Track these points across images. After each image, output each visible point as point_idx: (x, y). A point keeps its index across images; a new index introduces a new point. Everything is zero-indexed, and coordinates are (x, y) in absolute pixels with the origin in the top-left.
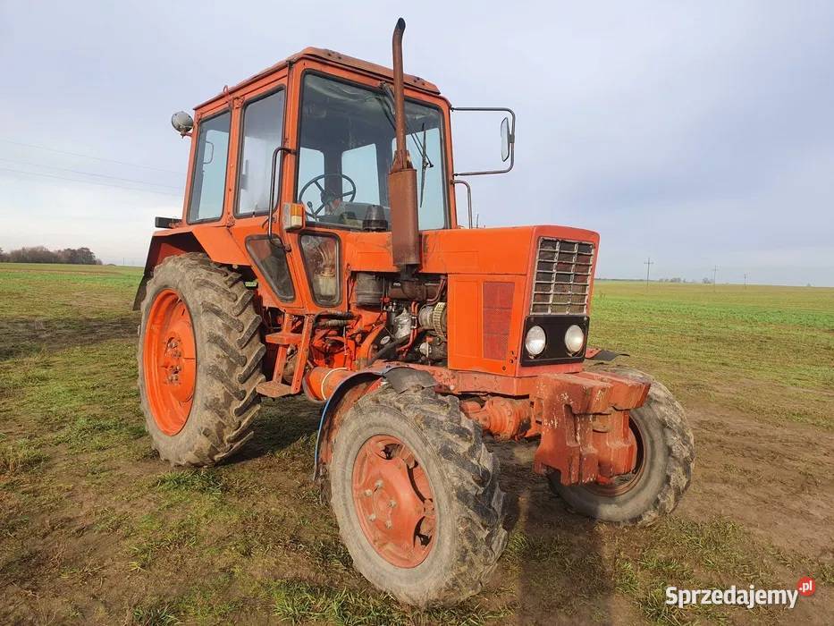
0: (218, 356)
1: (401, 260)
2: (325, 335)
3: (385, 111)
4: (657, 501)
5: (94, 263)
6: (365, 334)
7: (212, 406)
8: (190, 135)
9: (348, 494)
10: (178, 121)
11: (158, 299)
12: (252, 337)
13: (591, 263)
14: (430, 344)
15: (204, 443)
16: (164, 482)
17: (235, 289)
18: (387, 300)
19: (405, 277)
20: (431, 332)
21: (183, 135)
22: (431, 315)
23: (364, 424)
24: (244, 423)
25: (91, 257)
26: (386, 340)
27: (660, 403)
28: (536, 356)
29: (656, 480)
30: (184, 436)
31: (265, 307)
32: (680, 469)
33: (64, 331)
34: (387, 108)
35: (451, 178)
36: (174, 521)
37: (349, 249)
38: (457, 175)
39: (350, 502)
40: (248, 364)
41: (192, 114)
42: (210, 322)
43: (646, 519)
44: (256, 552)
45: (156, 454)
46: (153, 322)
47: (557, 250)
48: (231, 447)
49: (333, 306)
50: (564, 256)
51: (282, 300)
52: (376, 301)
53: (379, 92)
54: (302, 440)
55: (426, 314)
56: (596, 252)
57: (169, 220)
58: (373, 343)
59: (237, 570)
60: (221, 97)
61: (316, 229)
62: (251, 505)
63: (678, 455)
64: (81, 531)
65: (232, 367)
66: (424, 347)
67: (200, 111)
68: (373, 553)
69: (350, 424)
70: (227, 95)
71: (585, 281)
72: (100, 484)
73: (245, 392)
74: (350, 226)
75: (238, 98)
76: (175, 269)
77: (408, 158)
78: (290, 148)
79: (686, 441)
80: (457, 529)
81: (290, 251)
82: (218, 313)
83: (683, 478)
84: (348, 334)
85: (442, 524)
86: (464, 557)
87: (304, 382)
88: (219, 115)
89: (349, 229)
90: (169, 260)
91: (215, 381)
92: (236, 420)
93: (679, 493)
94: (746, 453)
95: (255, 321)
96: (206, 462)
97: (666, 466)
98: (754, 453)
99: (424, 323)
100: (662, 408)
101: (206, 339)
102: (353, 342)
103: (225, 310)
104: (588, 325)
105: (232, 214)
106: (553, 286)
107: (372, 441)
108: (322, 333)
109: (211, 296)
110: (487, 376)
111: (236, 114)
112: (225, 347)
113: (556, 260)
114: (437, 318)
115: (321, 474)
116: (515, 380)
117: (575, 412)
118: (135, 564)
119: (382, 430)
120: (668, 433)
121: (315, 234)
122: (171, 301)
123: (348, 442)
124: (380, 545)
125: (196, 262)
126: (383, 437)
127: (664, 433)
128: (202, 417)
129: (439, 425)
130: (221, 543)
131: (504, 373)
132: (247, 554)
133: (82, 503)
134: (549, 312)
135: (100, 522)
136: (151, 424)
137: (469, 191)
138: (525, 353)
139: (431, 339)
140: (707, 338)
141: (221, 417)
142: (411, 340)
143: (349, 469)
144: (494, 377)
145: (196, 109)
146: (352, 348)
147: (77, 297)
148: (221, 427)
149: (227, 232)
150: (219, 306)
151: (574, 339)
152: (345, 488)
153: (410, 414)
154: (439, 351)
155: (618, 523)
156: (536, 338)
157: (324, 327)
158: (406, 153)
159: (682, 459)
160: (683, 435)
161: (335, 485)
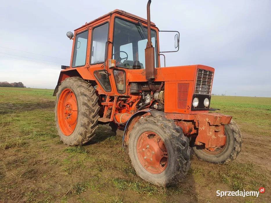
0: (86, 109)
1: (149, 77)
2: (120, 103)
3: (139, 31)
4: (231, 156)
5: (24, 87)
6: (133, 103)
7: (84, 125)
8: (73, 39)
9: (135, 151)
10: (69, 34)
11: (63, 92)
12: (96, 104)
13: (212, 78)
14: (158, 105)
15: (80, 138)
16: (67, 150)
17: (90, 88)
18: (141, 91)
19: (150, 82)
20: (157, 101)
21: (70, 39)
22: (159, 95)
23: (141, 128)
24: (93, 131)
25: (23, 85)
26: (141, 104)
27: (232, 124)
28: (196, 108)
29: (230, 149)
30: (73, 136)
31: (99, 94)
32: (238, 145)
33: (20, 107)
34: (139, 30)
35: (159, 53)
36: (75, 161)
37: (129, 75)
38: (160, 52)
39: (136, 154)
40: (95, 112)
41: (74, 33)
42: (83, 98)
43: (227, 161)
44: (103, 171)
45: (62, 142)
46: (61, 100)
47: (203, 73)
48: (89, 139)
49: (123, 93)
50: (205, 75)
51: (106, 91)
52: (137, 92)
53: (137, 25)
54: (108, 139)
55: (156, 95)
56: (214, 75)
57: (66, 67)
58: (136, 105)
59: (99, 175)
60: (85, 26)
61: (118, 68)
62: (97, 157)
63: (238, 141)
64: (45, 164)
65: (90, 113)
66: (155, 106)
67: (76, 31)
68: (144, 170)
69: (136, 128)
70: (87, 25)
71: (210, 84)
72: (47, 150)
73: (94, 121)
74: (128, 68)
75: (91, 26)
76: (69, 82)
77: (152, 44)
78: (110, 41)
79: (240, 137)
80: (177, 160)
81: (111, 75)
82: (85, 95)
83: (239, 148)
84: (127, 103)
85: (171, 159)
86: (179, 169)
87: (114, 117)
88: (84, 32)
89: (128, 69)
90: (67, 79)
91: (85, 117)
92: (91, 130)
93: (238, 153)
94: (251, 144)
95: (97, 98)
96: (80, 144)
97: (234, 144)
98: (254, 144)
99: (156, 98)
100: (233, 126)
101: (82, 104)
102: (128, 105)
103: (88, 94)
104: (210, 98)
105: (89, 64)
106: (201, 85)
107: (144, 133)
108: (119, 102)
109: (83, 90)
110: (179, 114)
111: (90, 32)
112: (88, 106)
113: (202, 76)
114: (161, 96)
115: (125, 145)
116: (189, 115)
117: (211, 124)
118: (66, 173)
119: (148, 130)
120: (235, 134)
121: (117, 70)
122: (68, 92)
123: (135, 134)
124: (146, 167)
125: (77, 79)
126: (148, 132)
127: (233, 134)
128: (79, 129)
129: (169, 127)
130: (92, 167)
131: (185, 113)
132: (101, 171)
133: (43, 156)
134: (200, 93)
135: (51, 161)
136: (60, 132)
137: (165, 58)
138: (192, 106)
139: (158, 103)
140: (228, 111)
141: (86, 129)
142: (151, 104)
143: (135, 143)
144: (181, 114)
145: (75, 31)
146: (128, 107)
147: (21, 97)
148: (86, 132)
149: (87, 70)
150: (85, 93)
151: (206, 103)
152: (134, 149)
153: (159, 124)
154: (161, 107)
155: (217, 163)
156: (196, 102)
157: (120, 100)
158: (151, 43)
159: (239, 142)
160: (239, 134)
161: (130, 148)
